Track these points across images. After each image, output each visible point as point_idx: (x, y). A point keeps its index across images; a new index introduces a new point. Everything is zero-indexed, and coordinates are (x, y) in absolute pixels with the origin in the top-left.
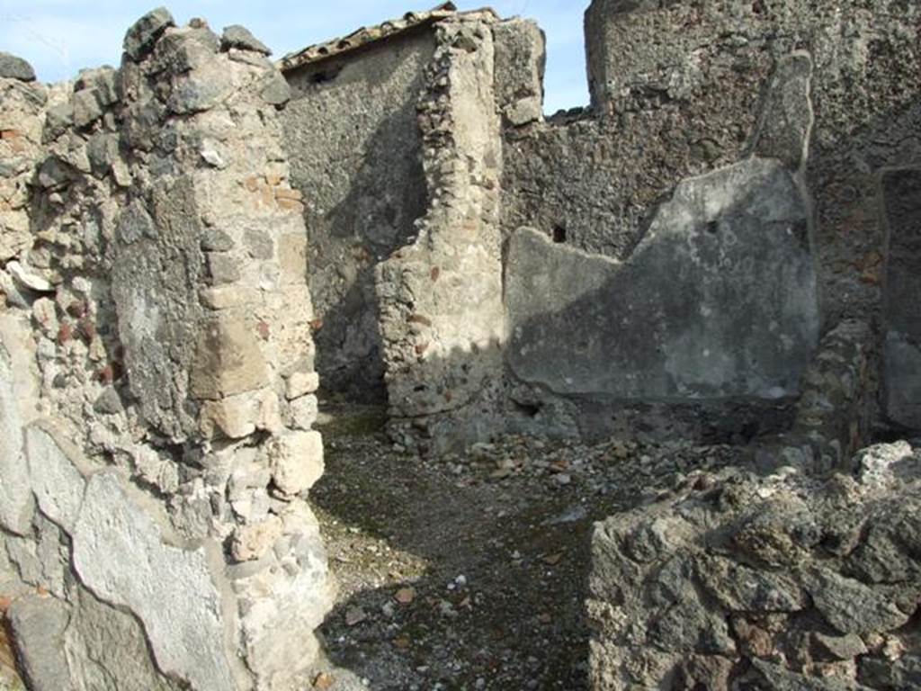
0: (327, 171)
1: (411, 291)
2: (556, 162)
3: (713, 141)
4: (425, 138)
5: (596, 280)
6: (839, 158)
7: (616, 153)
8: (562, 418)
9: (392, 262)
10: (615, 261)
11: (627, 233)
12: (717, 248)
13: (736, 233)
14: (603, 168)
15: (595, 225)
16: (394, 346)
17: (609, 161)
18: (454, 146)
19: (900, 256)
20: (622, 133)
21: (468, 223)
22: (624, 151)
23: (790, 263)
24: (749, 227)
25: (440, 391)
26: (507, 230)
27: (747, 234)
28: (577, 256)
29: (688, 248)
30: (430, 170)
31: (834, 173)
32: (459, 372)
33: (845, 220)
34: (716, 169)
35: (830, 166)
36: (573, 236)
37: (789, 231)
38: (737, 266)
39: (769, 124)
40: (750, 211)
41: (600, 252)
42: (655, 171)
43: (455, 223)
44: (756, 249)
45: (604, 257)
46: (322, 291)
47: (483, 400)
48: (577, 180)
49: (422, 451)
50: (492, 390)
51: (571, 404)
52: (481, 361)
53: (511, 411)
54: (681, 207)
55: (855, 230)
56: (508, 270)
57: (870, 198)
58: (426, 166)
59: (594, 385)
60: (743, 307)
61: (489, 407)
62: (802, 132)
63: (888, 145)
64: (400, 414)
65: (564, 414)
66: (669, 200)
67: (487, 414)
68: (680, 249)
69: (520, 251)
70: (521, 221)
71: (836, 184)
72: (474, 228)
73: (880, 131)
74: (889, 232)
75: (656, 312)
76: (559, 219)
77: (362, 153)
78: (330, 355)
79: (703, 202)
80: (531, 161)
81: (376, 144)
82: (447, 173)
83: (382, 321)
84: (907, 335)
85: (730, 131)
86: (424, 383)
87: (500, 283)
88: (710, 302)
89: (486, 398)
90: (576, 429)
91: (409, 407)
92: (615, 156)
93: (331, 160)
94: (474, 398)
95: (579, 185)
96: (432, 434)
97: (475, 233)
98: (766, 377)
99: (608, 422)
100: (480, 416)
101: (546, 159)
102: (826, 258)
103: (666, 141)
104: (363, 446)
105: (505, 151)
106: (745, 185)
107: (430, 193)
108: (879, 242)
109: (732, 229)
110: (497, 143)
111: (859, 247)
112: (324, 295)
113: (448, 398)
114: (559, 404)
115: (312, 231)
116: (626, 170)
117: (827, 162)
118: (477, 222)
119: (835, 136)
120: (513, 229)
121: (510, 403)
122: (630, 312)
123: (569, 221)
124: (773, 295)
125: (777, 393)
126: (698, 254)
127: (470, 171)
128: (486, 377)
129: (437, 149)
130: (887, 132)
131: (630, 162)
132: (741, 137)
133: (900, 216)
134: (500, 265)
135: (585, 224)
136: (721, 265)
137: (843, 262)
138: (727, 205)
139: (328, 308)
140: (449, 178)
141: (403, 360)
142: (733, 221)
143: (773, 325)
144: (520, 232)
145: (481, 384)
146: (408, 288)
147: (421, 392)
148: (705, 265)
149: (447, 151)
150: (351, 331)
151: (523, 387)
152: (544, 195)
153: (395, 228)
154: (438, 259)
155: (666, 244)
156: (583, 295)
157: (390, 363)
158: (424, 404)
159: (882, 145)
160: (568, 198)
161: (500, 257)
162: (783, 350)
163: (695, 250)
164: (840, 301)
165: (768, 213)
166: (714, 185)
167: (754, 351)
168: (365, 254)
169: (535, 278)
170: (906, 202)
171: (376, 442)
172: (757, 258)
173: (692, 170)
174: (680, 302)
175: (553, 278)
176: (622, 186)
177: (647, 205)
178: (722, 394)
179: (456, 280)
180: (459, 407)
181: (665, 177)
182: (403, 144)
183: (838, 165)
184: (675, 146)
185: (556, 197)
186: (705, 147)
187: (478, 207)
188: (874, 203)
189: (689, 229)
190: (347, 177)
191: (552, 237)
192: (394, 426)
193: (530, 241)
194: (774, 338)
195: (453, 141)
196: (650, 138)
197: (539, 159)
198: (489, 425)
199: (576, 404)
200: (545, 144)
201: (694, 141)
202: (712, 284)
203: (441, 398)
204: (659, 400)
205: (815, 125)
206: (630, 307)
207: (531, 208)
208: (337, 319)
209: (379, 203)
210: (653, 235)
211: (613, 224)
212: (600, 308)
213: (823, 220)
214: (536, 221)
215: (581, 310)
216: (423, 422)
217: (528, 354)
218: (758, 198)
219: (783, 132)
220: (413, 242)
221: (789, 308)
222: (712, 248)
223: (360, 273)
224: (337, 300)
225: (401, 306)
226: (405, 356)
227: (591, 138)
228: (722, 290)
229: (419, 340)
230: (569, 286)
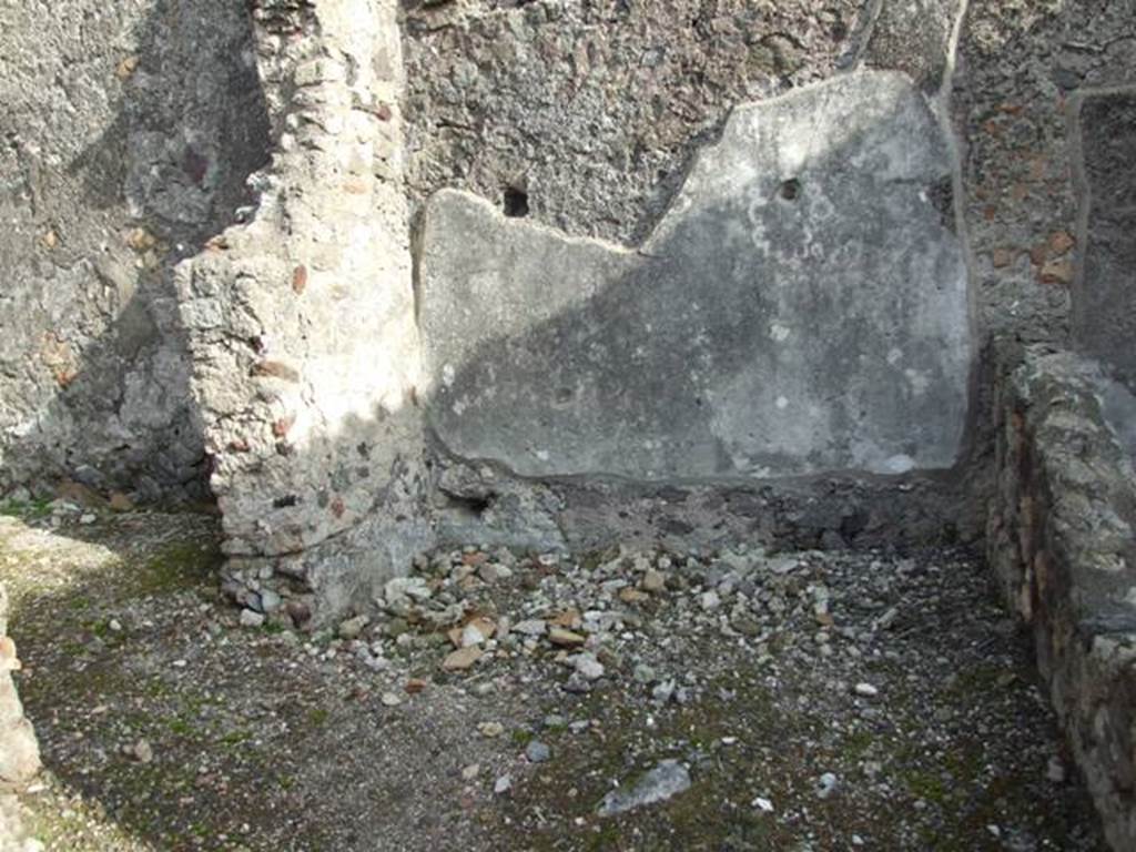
0: (59, 82)
1: (255, 317)
2: (504, 72)
3: (789, 37)
4: (260, 14)
5: (587, 285)
6: (1009, 72)
7: (615, 57)
8: (533, 518)
9: (210, 258)
10: (619, 249)
11: (639, 200)
12: (800, 225)
13: (832, 200)
14: (593, 83)
15: (580, 184)
16: (227, 423)
17: (602, 71)
18: (317, 32)
19: (1105, 238)
20: (624, 19)
21: (353, 181)
22: (631, 53)
23: (924, 251)
24: (854, 190)
25: (322, 501)
26: (418, 195)
27: (851, 203)
28: (551, 240)
29: (749, 226)
30: (273, 79)
31: (1001, 98)
32: (354, 459)
33: (1016, 178)
34: (796, 88)
35: (993, 85)
36: (541, 205)
37: (923, 197)
38: (833, 257)
39: (889, 9)
40: (856, 162)
41: (591, 234)
42: (687, 90)
43: (329, 179)
44: (865, 227)
45: (598, 241)
46: (69, 310)
47: (397, 500)
48: (547, 105)
49: (299, 619)
50: (409, 479)
51: (547, 493)
52: (388, 431)
53: (440, 508)
54: (737, 155)
55: (1031, 195)
56: (423, 267)
57: (1060, 142)
58: (264, 70)
59: (587, 462)
60: (844, 325)
61: (406, 510)
62: (946, 26)
63: (1089, 51)
64: (249, 550)
65: (536, 509)
66: (714, 143)
67: (404, 523)
68: (735, 227)
69: (444, 233)
70: (444, 178)
71: (1003, 117)
72: (362, 192)
73: (1079, 27)
74: (1088, 198)
75: (693, 335)
76: (514, 177)
77: (131, 47)
78: (96, 426)
79: (775, 146)
80: (457, 69)
81: (155, 30)
82: (307, 85)
83: (198, 376)
84: (1111, 367)
85: (820, 22)
86: (292, 493)
87: (411, 292)
88: (788, 318)
89: (402, 495)
90: (557, 535)
91: (266, 537)
92: (613, 63)
93: (67, 61)
94: (381, 500)
95: (550, 114)
96: (314, 585)
97: (365, 199)
98: (882, 440)
99: (613, 521)
100: (395, 530)
101: (485, 67)
102: (983, 242)
103: (705, 36)
104: (178, 619)
105: (407, 51)
106: (849, 116)
107: (274, 122)
108: (1071, 216)
109: (826, 191)
110: (393, 34)
111: (1038, 223)
112: (75, 317)
113: (338, 510)
114: (526, 494)
115: (38, 198)
116: (635, 89)
117: (989, 78)
118: (368, 179)
119: (1002, 34)
120: (429, 193)
121: (440, 495)
122: (648, 336)
123: (533, 179)
124: (894, 303)
125: (901, 464)
126: (767, 236)
127: (349, 83)
128: (398, 458)
129: (284, 35)
130: (1090, 28)
131: (642, 75)
132: (839, 32)
133: (1108, 171)
134: (407, 259)
135: (561, 183)
136: (806, 255)
137: (1012, 248)
138: (816, 150)
139: (84, 341)
140: (312, 94)
141: (247, 450)
142: (827, 180)
143: (894, 355)
144: (444, 199)
145: (392, 472)
146: (249, 311)
147: (287, 510)
148: (779, 254)
149: (306, 41)
150: (133, 382)
151: (461, 469)
152: (485, 132)
153: (206, 191)
154: (303, 250)
155: (711, 218)
156: (562, 309)
157: (219, 456)
158: (296, 532)
159: (1079, 50)
160: (529, 137)
161: (407, 242)
162: (910, 395)
163: (760, 229)
164: (1008, 314)
165: (886, 166)
166: (794, 115)
167: (863, 396)
168: (150, 240)
169: (474, 278)
170: (1119, 149)
171: (205, 607)
172: (867, 241)
173: (753, 89)
174: (735, 319)
175: (506, 277)
176: (628, 116)
177: (673, 151)
178: (809, 469)
179: (337, 289)
180: (357, 522)
181: (705, 102)
182: (211, 31)
183: (1007, 85)
184: (723, 46)
185: (506, 135)
186: (775, 48)
187: (367, 152)
188: (1067, 148)
189: (750, 194)
190: (103, 94)
191: (502, 207)
192: (238, 575)
193: (463, 213)
194: (895, 375)
195: (317, 23)
196: (677, 31)
197: (473, 67)
198: (408, 540)
199: (555, 492)
200: (483, 40)
201: (758, 37)
202: (792, 285)
203: (326, 512)
204: (703, 482)
205: (967, 15)
206: (649, 327)
207: (461, 156)
208: (102, 360)
209: (171, 144)
210: (688, 203)
211: (613, 183)
212: (593, 330)
213: (980, 179)
214: (471, 179)
215: (559, 334)
216: (295, 565)
217: (465, 412)
218: (870, 140)
219: (914, 24)
220: (247, 219)
221: (921, 326)
222: (789, 227)
223: (145, 275)
224: (102, 327)
225: (235, 345)
226: (251, 442)
227: (568, 29)
228: (808, 298)
229: (277, 411)
230: (538, 292)
